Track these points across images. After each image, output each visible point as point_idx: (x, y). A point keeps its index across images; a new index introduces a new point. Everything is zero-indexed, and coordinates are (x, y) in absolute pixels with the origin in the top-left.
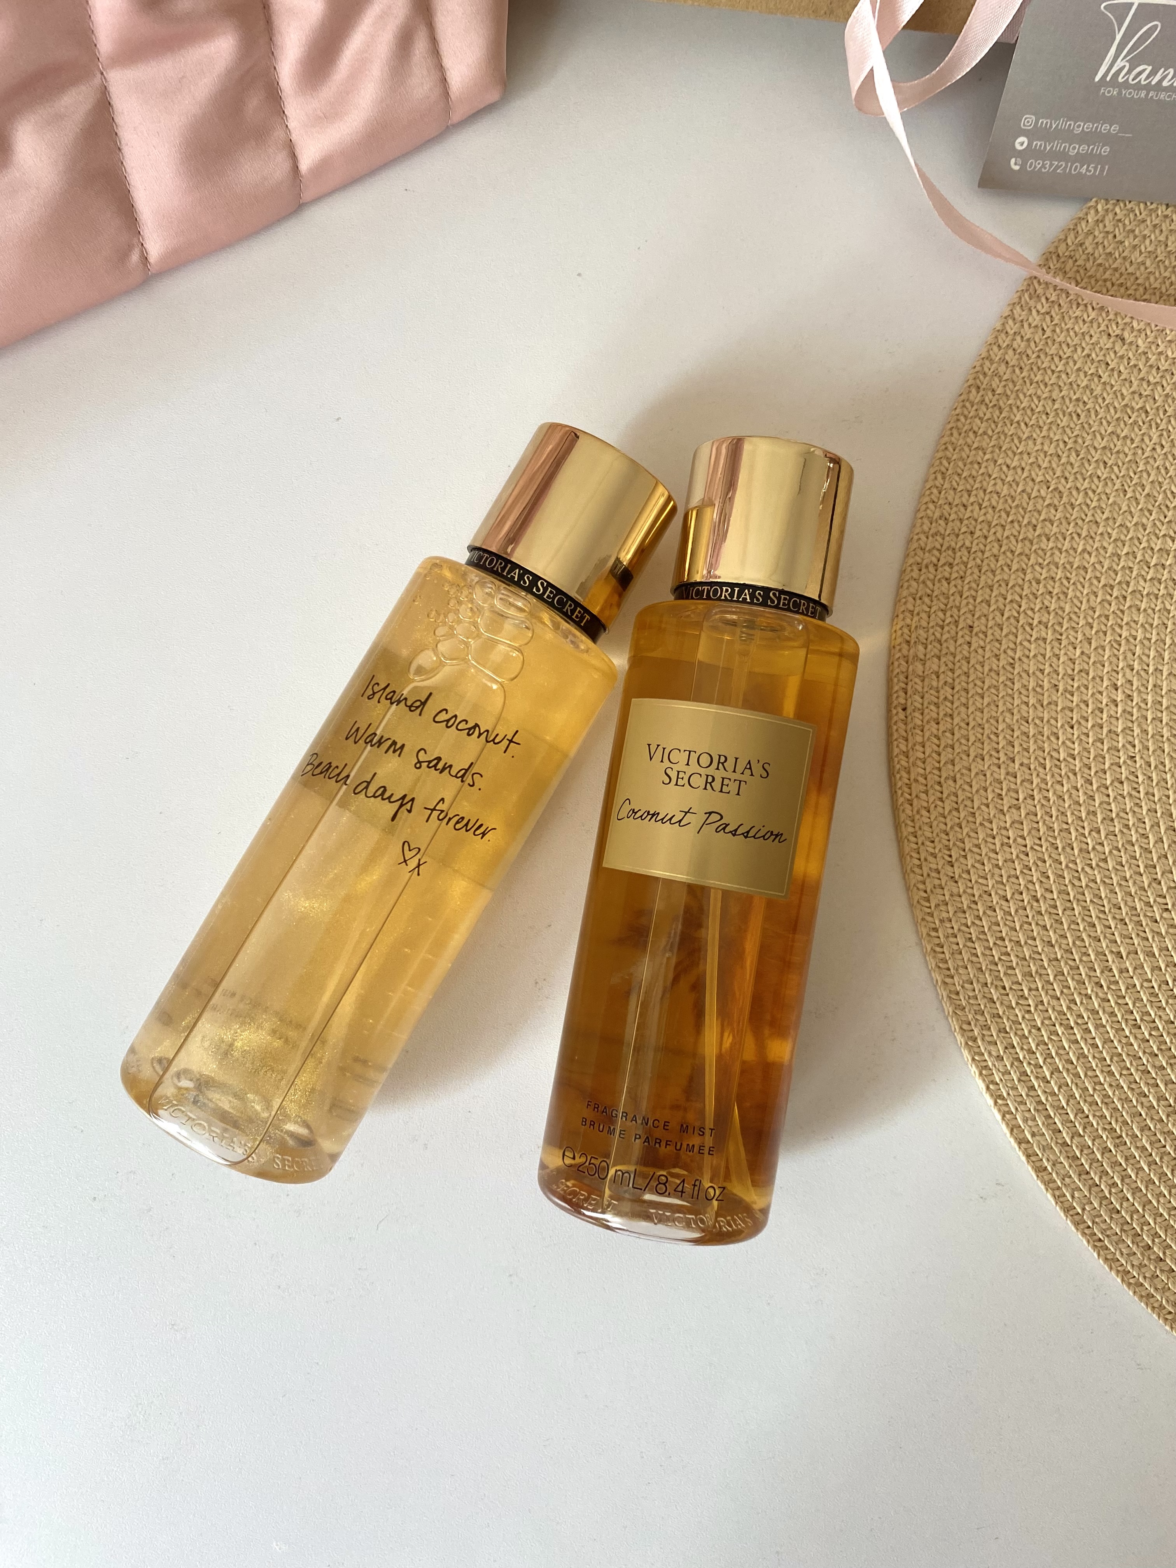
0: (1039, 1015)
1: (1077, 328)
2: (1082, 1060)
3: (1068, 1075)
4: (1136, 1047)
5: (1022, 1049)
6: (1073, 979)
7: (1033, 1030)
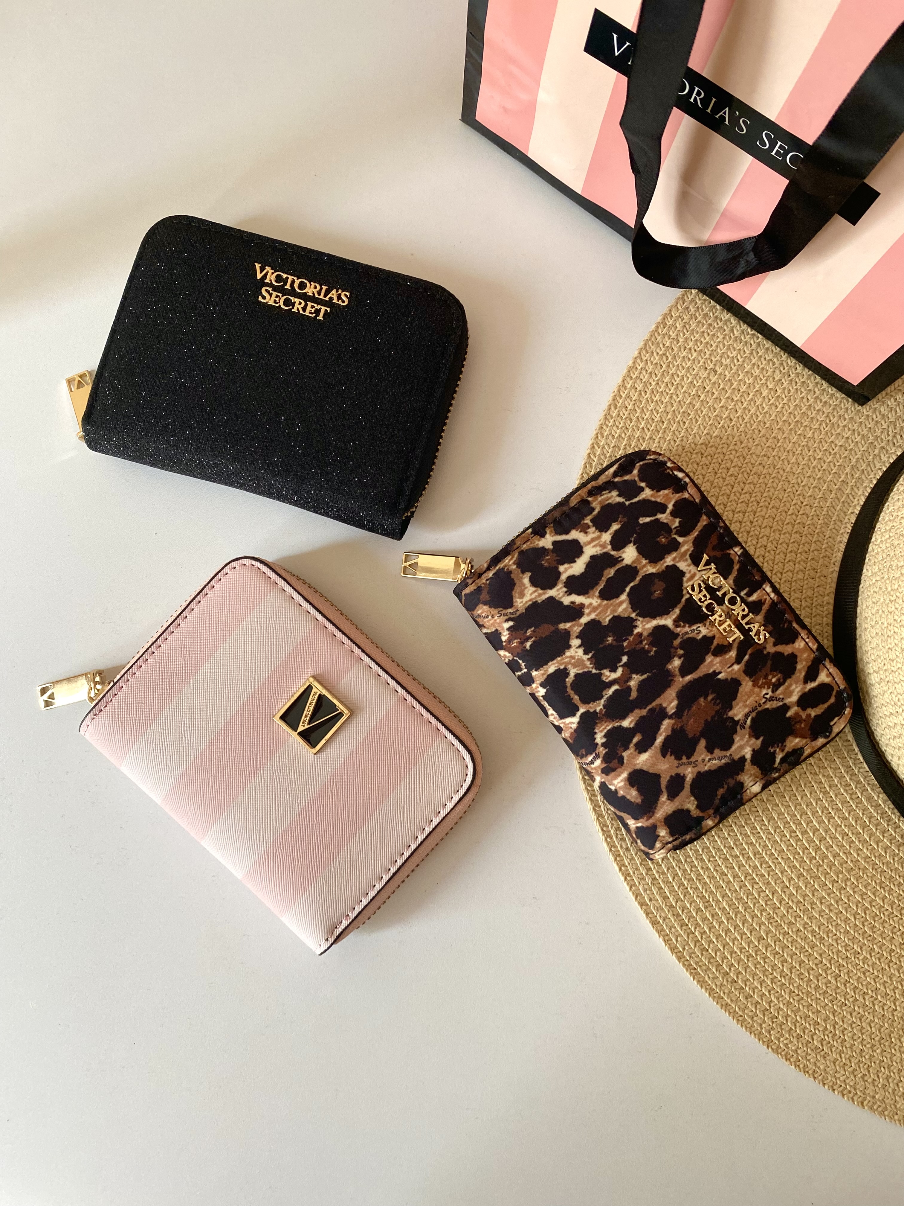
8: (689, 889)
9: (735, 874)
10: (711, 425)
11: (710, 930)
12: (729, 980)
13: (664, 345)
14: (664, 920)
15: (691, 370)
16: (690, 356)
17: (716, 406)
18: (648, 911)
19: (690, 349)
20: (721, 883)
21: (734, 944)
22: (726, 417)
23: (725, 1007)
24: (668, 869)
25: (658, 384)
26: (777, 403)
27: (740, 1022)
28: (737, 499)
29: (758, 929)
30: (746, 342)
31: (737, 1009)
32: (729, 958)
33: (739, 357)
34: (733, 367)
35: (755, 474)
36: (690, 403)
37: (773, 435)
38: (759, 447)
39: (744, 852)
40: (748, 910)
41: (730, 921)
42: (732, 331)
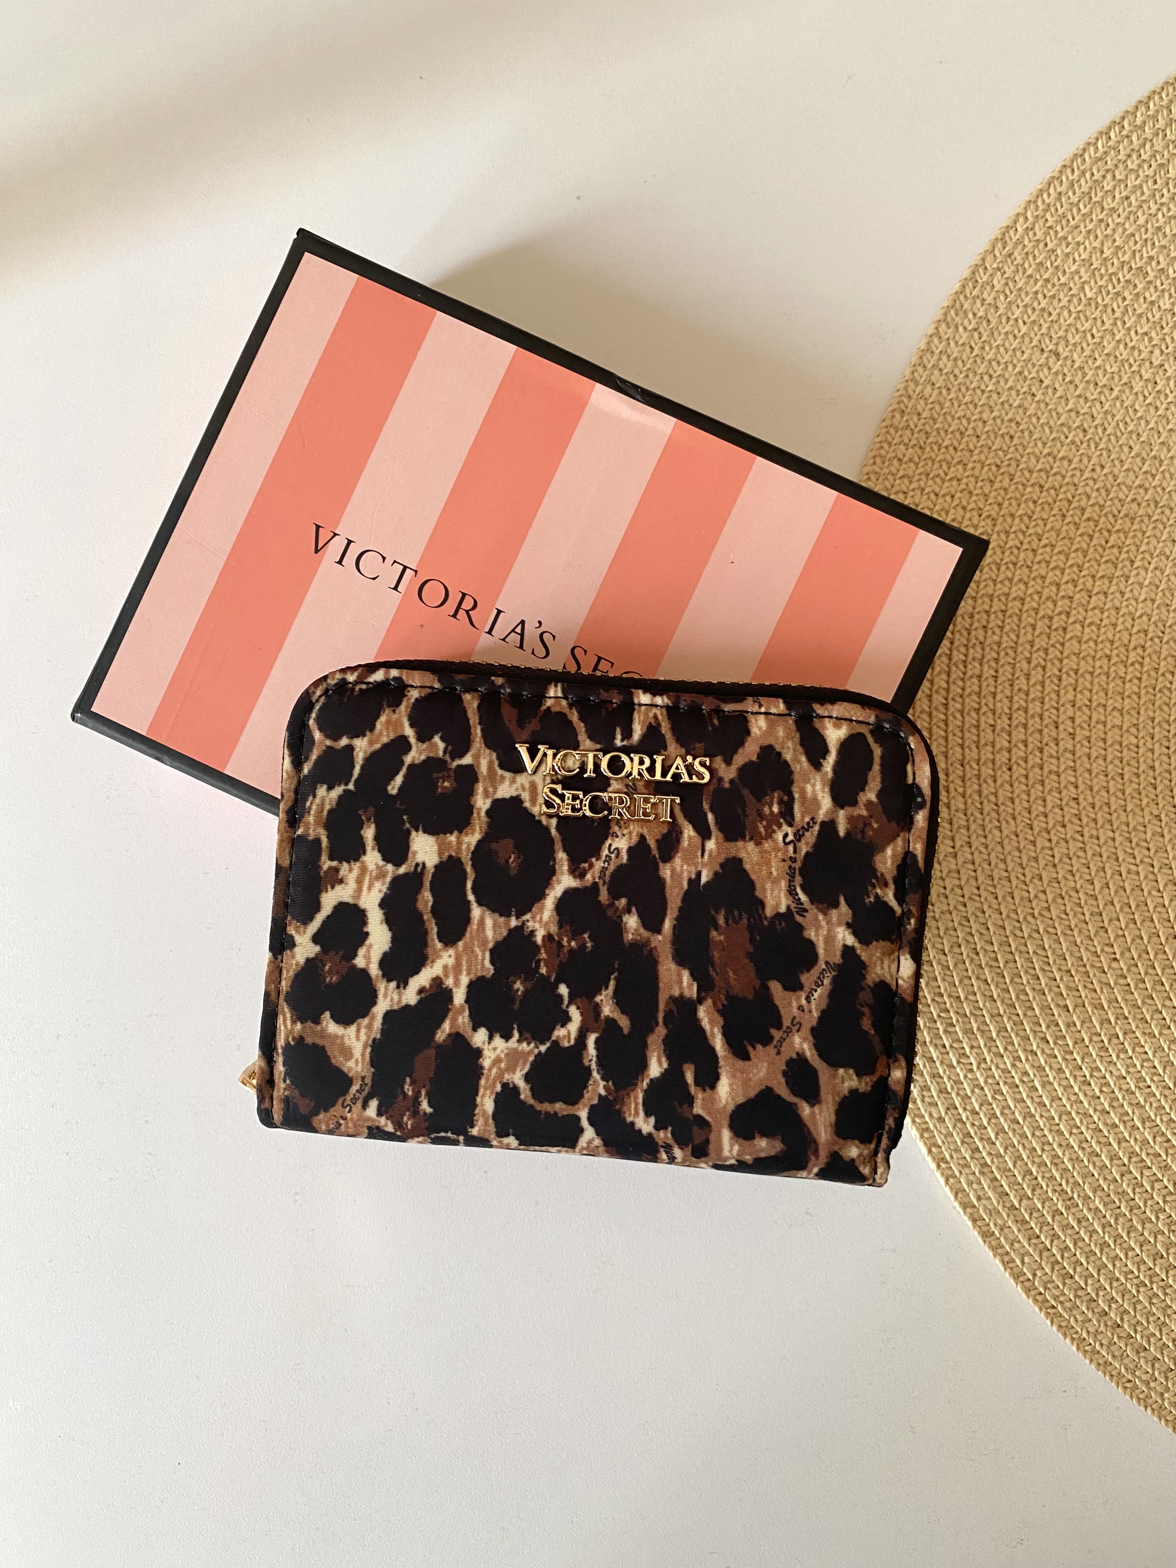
0: (982, 1075)
1: (1007, 344)
2: (1029, 1119)
3: (1014, 1136)
4: (1086, 1104)
5: (965, 1109)
6: (1017, 1035)
7: (976, 1090)
8: (1039, 1179)
9: (1113, 1153)
10: (1053, 440)
11: (1075, 1244)
12: (1109, 1323)
13: (975, 315)
14: (1002, 1229)
15: (1018, 354)
16: (1016, 332)
17: (1060, 410)
18: (976, 1216)
19: (1016, 320)
20: (1091, 1168)
21: (1114, 1266)
22: (1078, 427)
23: (1104, 1366)
24: (1006, 1148)
25: (967, 376)
26: (1158, 404)
27: (1129, 1391)
28: (1098, 558)
29: (1152, 1241)
30: (1105, 306)
31: (1123, 1370)
32: (1108, 1288)
33: (1094, 331)
34: (1085, 345)
35: (1126, 516)
36: (1020, 406)
37: (1153, 453)
38: (1131, 474)
39: (1126, 1118)
40: (1135, 1211)
41: (1107, 1229)
42: (1083, 288)
